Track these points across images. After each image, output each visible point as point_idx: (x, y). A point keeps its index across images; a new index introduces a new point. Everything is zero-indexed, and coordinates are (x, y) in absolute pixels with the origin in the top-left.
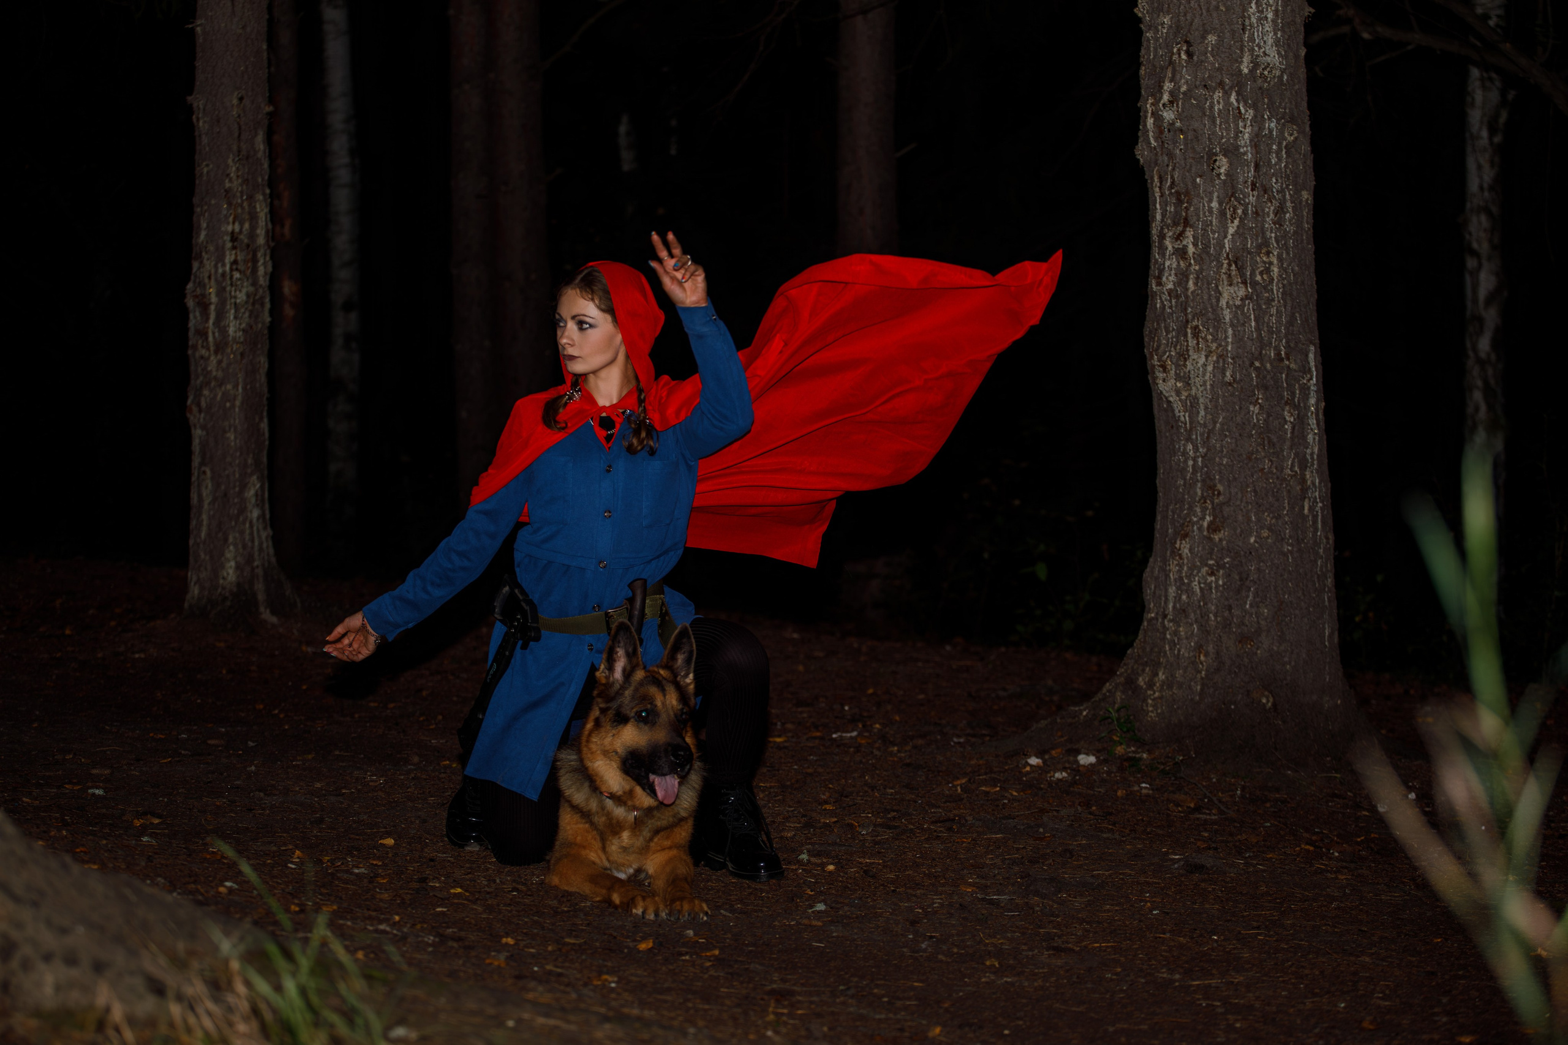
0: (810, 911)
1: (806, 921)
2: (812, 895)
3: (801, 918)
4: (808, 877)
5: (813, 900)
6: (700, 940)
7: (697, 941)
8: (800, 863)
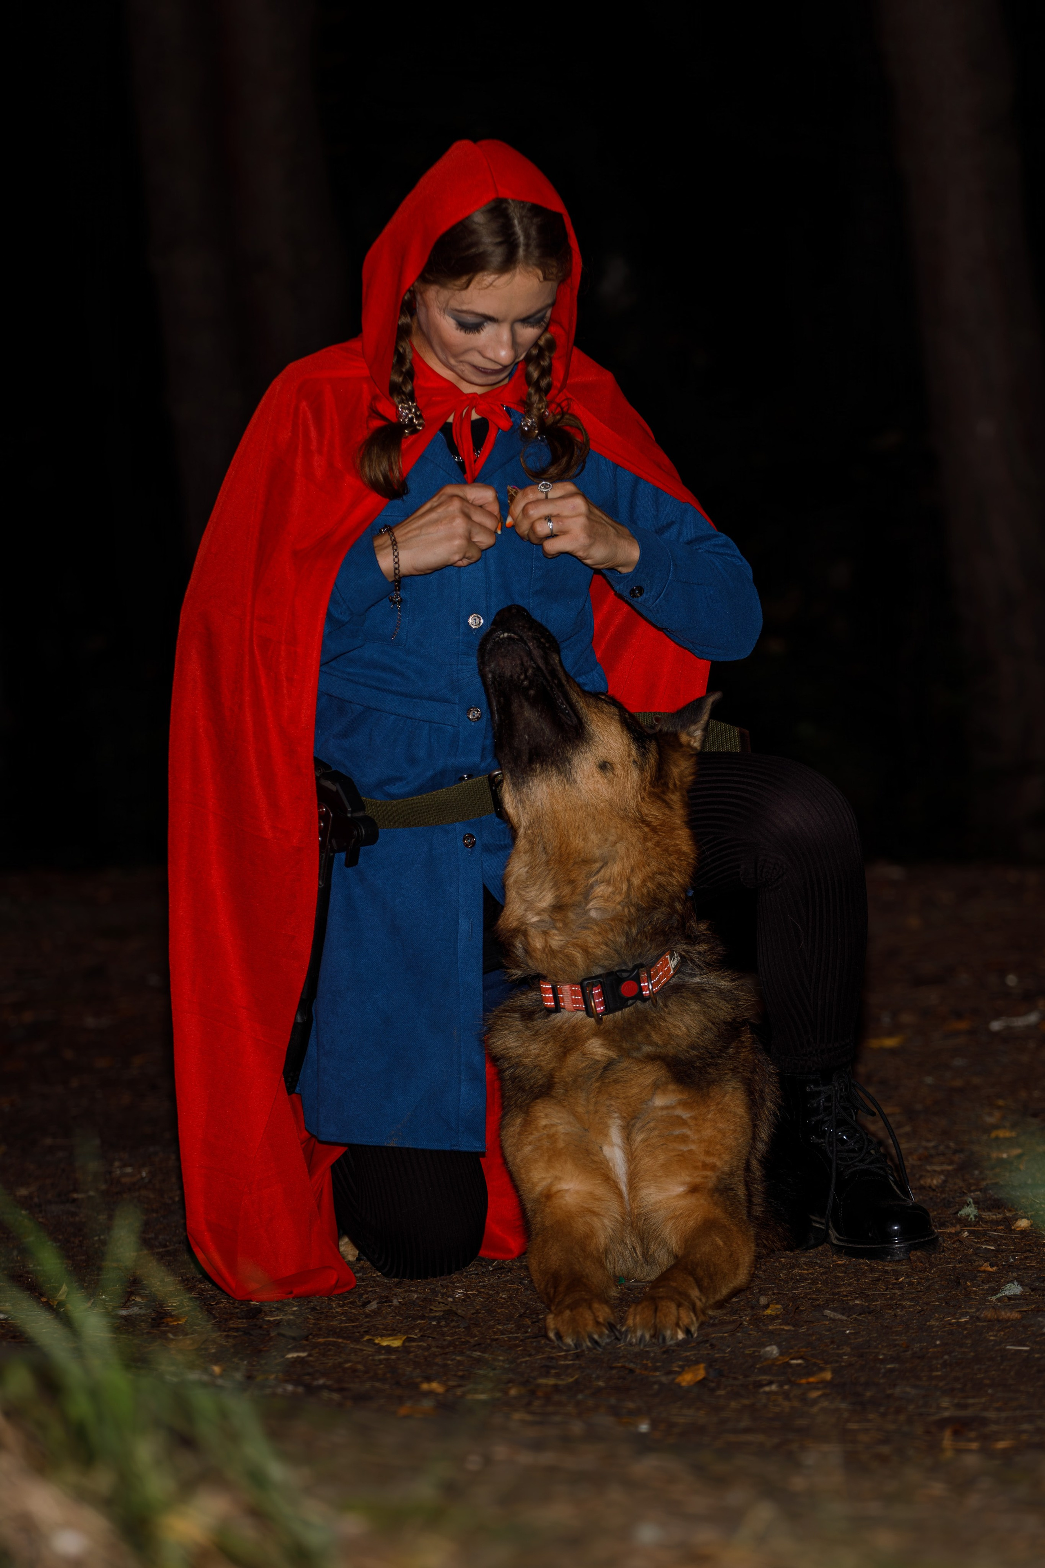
0: (994, 1298)
1: (989, 1314)
2: (994, 1273)
3: (978, 1310)
4: (982, 1243)
5: (996, 1282)
6: (794, 1362)
7: (788, 1364)
8: (964, 1222)
